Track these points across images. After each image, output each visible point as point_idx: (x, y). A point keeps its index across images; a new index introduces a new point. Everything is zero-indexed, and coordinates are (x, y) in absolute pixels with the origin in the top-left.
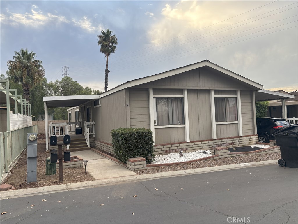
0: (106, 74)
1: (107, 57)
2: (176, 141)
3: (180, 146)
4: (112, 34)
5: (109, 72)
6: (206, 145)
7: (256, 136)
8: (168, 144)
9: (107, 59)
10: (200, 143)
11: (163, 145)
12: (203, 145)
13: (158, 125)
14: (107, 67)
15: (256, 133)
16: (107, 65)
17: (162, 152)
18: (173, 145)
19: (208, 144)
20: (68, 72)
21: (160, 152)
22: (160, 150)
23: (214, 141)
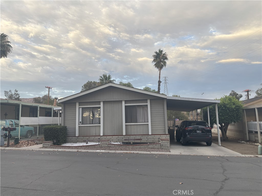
0: (159, 84)
1: (160, 71)
2: (94, 135)
3: (95, 138)
4: (163, 53)
5: (161, 82)
6: (116, 138)
7: (167, 136)
8: (87, 136)
9: (160, 72)
10: (111, 137)
11: (83, 136)
12: (113, 138)
13: (82, 124)
14: (160, 79)
15: (167, 133)
16: (160, 77)
17: (83, 141)
18: (90, 137)
19: (117, 138)
20: (167, 81)
21: (81, 141)
22: (81, 139)
23: (123, 137)
